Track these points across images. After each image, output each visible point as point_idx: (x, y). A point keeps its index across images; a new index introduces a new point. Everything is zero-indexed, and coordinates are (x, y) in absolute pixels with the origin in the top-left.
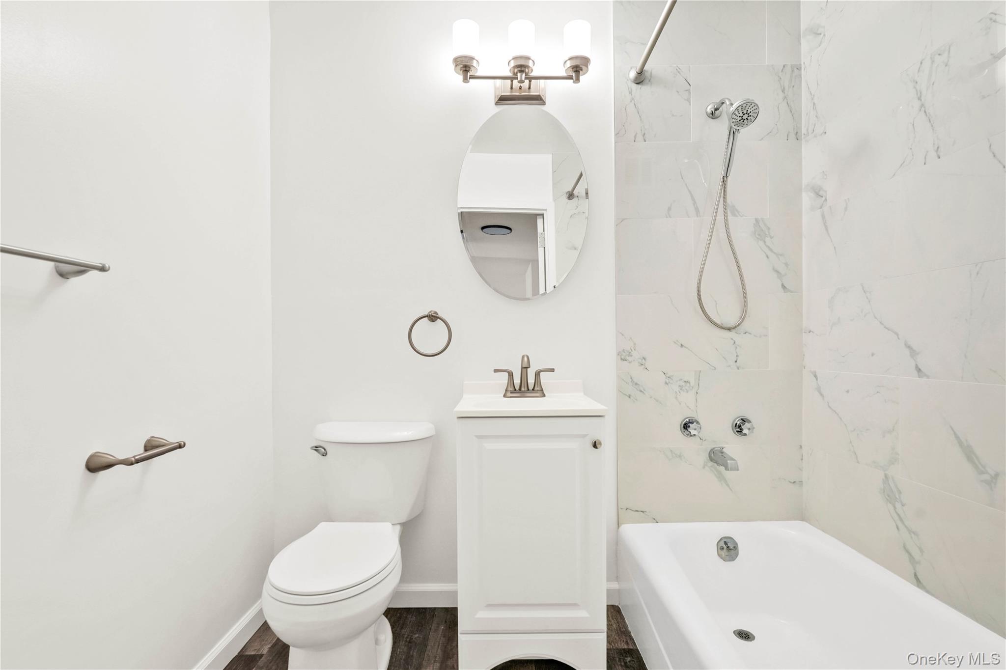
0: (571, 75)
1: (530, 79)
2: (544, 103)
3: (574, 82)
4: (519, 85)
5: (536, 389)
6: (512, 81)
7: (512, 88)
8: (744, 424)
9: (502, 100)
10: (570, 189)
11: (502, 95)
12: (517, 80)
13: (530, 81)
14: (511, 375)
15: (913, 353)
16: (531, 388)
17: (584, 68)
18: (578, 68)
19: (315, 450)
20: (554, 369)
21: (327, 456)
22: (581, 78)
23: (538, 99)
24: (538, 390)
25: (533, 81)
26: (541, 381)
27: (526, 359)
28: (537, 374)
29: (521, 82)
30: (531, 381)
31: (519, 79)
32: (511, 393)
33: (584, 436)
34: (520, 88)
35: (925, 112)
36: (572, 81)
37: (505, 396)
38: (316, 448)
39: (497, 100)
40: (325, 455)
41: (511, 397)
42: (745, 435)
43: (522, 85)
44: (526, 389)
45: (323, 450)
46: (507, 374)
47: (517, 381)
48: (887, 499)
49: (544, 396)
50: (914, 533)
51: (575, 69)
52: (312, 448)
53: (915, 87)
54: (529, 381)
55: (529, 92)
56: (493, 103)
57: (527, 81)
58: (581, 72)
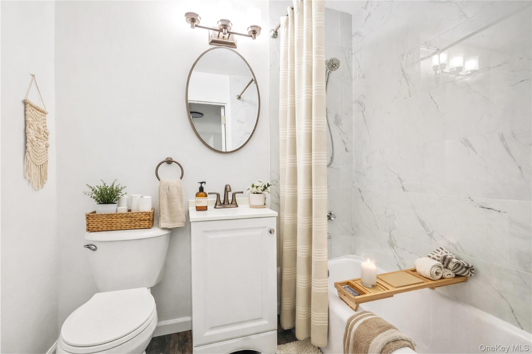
0: (251, 35)
1: (230, 33)
2: (236, 48)
3: (253, 39)
4: (223, 35)
5: (233, 203)
6: (219, 32)
7: (218, 36)
8: (331, 215)
9: (213, 42)
10: (239, 94)
11: (213, 40)
12: (222, 33)
13: (229, 35)
14: (218, 195)
15: (401, 181)
16: (230, 202)
17: (258, 32)
18: (254, 32)
19: (87, 247)
20: (243, 192)
21: (97, 250)
22: (257, 37)
23: (232, 45)
24: (234, 204)
25: (231, 34)
26: (236, 198)
27: (228, 187)
28: (234, 195)
29: (225, 34)
30: (230, 198)
31: (224, 32)
32: (219, 205)
33: (265, 227)
34: (224, 37)
35: (405, 77)
36: (251, 38)
37: (215, 207)
38: (88, 246)
39: (210, 41)
40: (96, 250)
41: (219, 208)
42: (332, 220)
43: (225, 35)
44: (227, 203)
45: (94, 247)
46: (216, 195)
47: (222, 199)
48: (390, 245)
49: (237, 206)
50: (402, 258)
51: (253, 32)
52: (85, 246)
53: (401, 66)
54: (229, 199)
55: (228, 40)
56: (208, 43)
57: (228, 34)
58: (256, 34)
